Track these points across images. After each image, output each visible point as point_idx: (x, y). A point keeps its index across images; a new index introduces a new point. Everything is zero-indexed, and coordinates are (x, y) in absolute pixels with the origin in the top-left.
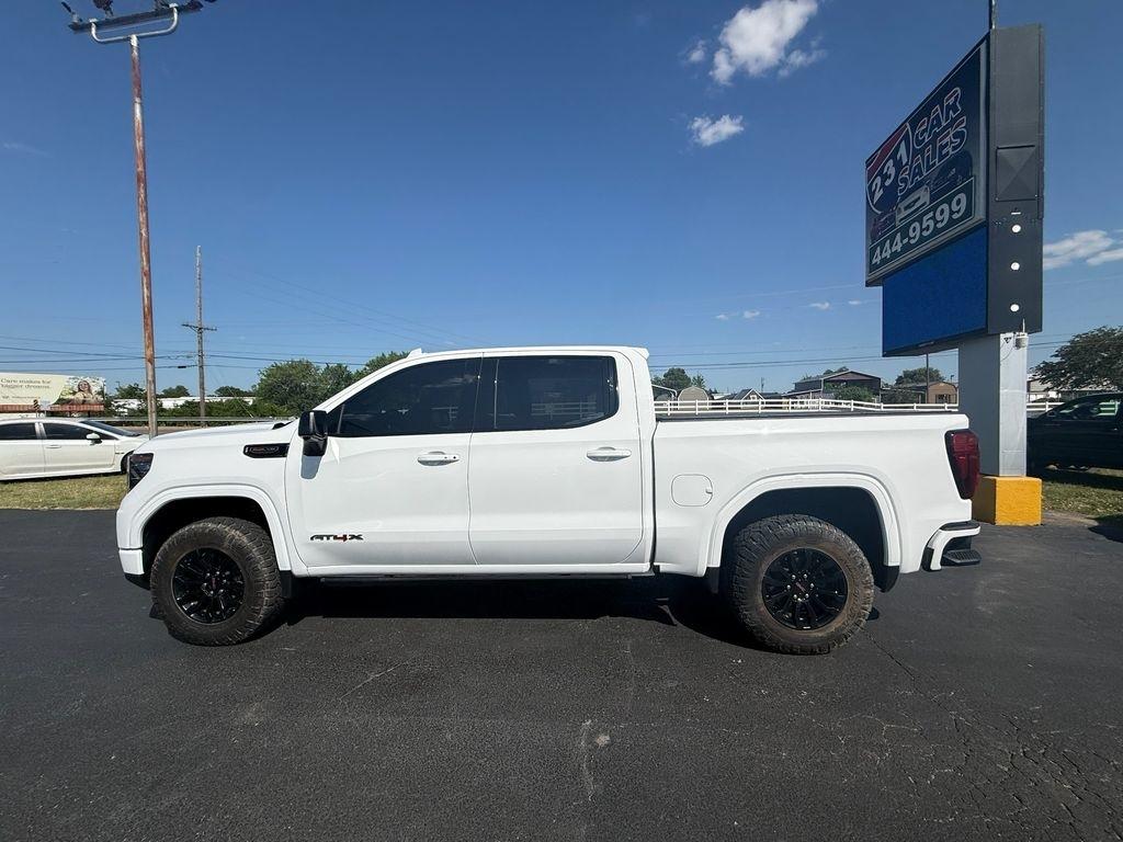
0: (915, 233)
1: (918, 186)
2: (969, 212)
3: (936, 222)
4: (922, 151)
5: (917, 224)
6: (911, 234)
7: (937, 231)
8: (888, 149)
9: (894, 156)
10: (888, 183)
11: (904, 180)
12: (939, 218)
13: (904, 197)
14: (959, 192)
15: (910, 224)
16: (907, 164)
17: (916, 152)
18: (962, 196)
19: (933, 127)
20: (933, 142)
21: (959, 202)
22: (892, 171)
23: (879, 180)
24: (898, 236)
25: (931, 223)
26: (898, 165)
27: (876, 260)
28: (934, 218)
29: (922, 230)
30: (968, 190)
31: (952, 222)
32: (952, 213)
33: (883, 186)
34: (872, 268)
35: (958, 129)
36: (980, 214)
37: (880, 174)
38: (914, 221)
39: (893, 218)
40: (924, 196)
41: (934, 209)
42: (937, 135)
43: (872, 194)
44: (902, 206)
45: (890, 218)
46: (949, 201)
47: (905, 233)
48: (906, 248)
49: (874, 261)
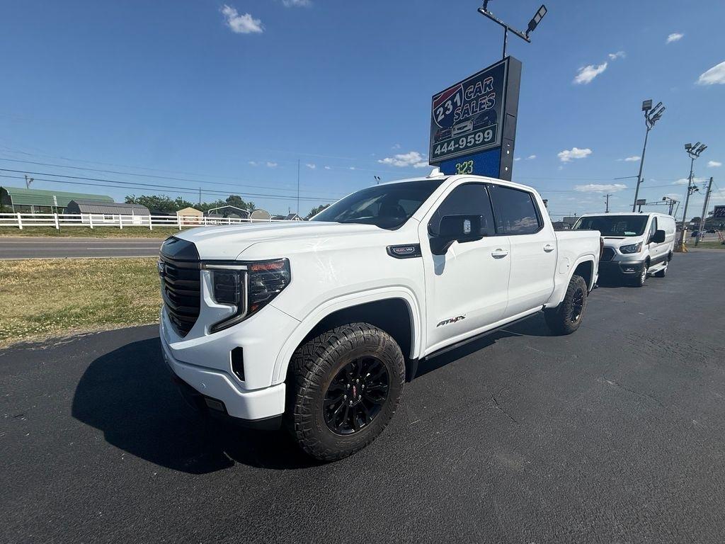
0: (463, 143)
1: (467, 119)
2: (493, 140)
3: (475, 141)
4: (470, 102)
5: (464, 139)
6: (461, 143)
7: (475, 145)
8: (448, 94)
9: (452, 99)
10: (448, 113)
11: (458, 114)
12: (477, 139)
13: (457, 123)
14: (488, 129)
15: (461, 137)
16: (460, 106)
17: (466, 102)
18: (491, 131)
19: (476, 92)
20: (477, 99)
21: (488, 134)
22: (451, 107)
23: (441, 109)
24: (453, 143)
25: (473, 140)
26: (454, 105)
27: (437, 152)
28: (474, 138)
29: (467, 143)
30: (494, 129)
31: (483, 143)
32: (484, 138)
33: (444, 113)
34: (435, 156)
35: (491, 98)
36: (498, 143)
37: (443, 106)
38: (463, 137)
39: (449, 132)
40: (469, 126)
41: (475, 134)
42: (478, 97)
43: (437, 116)
44: (456, 127)
45: (448, 132)
46: (483, 132)
47: (457, 142)
48: (457, 150)
49: (436, 152)
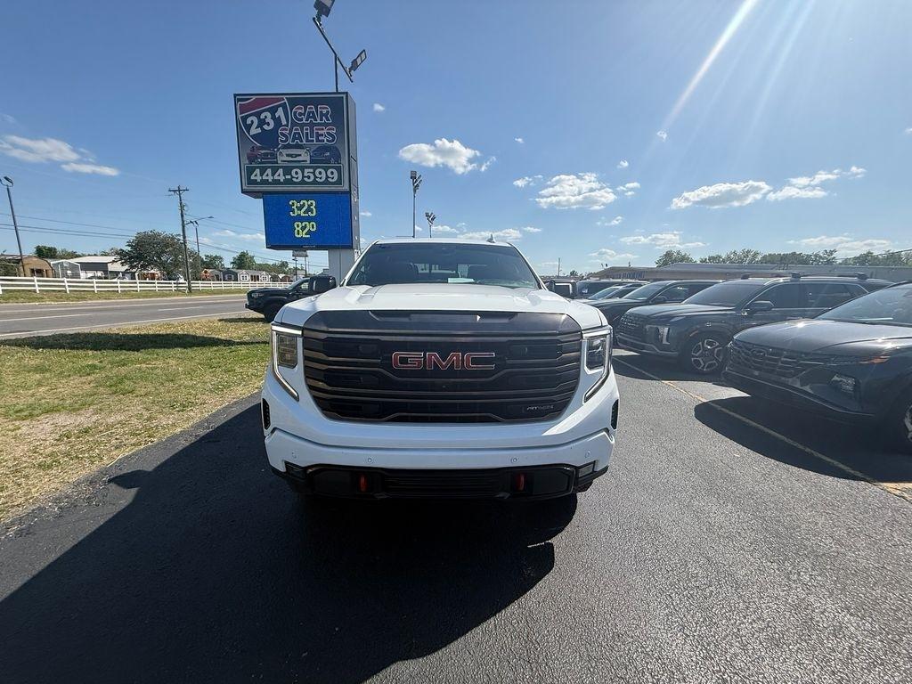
0: (297, 175)
1: (299, 147)
2: (339, 182)
4: (300, 126)
5: (299, 171)
6: (294, 175)
7: (315, 182)
8: (265, 102)
9: (272, 112)
10: (266, 127)
11: (284, 136)
12: (317, 175)
13: (285, 147)
14: (332, 167)
15: (292, 167)
16: (286, 126)
17: (295, 123)
18: (335, 171)
19: (309, 117)
20: (311, 126)
21: (332, 173)
22: (271, 122)
23: (255, 119)
24: (281, 171)
25: (312, 176)
26: (277, 121)
27: (257, 176)
28: (314, 173)
29: (303, 177)
30: (339, 170)
31: (326, 182)
32: (327, 177)
33: (260, 126)
34: (250, 182)
35: (331, 132)
36: (345, 187)
37: (257, 115)
38: (296, 167)
39: (274, 156)
40: (305, 156)
41: (314, 168)
42: (313, 124)
43: (247, 127)
44: (285, 152)
45: (272, 154)
46: (326, 169)
47: (287, 171)
48: (287, 182)
49: (253, 177)
